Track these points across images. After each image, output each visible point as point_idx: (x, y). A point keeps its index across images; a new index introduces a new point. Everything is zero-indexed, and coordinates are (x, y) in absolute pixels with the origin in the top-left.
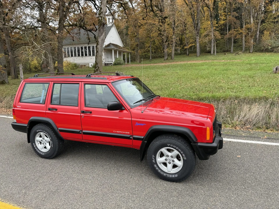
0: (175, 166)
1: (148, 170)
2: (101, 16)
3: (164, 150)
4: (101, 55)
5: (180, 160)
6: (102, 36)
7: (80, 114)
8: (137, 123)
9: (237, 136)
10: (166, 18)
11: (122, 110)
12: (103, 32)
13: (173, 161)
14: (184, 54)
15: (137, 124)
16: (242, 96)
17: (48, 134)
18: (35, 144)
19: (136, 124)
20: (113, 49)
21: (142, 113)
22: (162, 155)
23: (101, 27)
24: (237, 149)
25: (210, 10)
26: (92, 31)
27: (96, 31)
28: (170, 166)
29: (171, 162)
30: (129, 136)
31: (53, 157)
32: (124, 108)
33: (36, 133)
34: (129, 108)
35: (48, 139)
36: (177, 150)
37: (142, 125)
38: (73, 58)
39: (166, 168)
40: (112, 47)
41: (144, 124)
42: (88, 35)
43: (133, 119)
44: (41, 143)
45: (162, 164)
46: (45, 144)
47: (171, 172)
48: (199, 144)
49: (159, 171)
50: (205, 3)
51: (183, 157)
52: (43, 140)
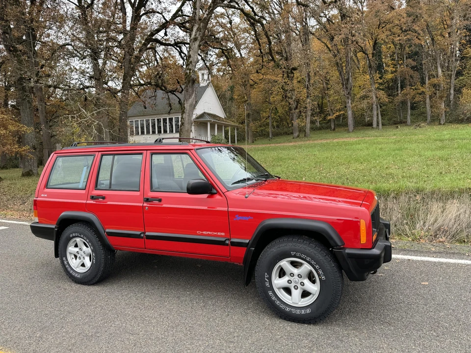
0: (305, 294)
1: (258, 303)
2: (190, 67)
3: (285, 263)
4: (188, 130)
5: (314, 282)
6: (190, 100)
7: (141, 205)
8: (237, 216)
9: (422, 252)
10: (295, 69)
11: (212, 195)
12: (193, 93)
13: (303, 284)
14: (327, 128)
15: (238, 218)
16: (429, 187)
17: (88, 241)
18: (67, 260)
19: (236, 218)
20: (209, 121)
21: (246, 197)
22: (282, 273)
23: (188, 86)
24: (421, 272)
25: (368, 58)
26: (174, 93)
27: (181, 93)
28: (296, 293)
29: (299, 286)
30: (223, 239)
31: (94, 282)
32: (215, 191)
33: (69, 239)
34: (224, 190)
35: (89, 250)
36: (309, 262)
37: (247, 218)
38: (144, 136)
39: (290, 297)
40: (208, 118)
41: (250, 217)
42: (169, 98)
43: (230, 209)
44: (76, 257)
45: (282, 290)
46: (82, 258)
47: (299, 304)
48: (347, 251)
49: (278, 302)
50: (359, 46)
51: (319, 275)
52: (80, 252)
